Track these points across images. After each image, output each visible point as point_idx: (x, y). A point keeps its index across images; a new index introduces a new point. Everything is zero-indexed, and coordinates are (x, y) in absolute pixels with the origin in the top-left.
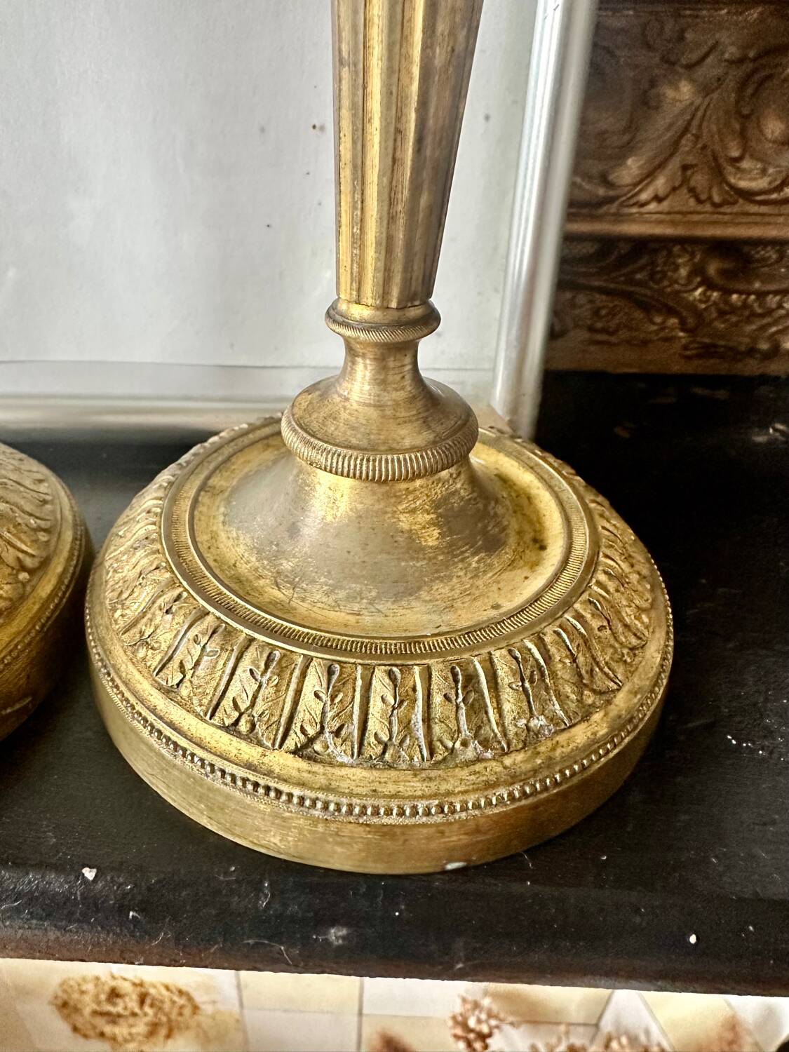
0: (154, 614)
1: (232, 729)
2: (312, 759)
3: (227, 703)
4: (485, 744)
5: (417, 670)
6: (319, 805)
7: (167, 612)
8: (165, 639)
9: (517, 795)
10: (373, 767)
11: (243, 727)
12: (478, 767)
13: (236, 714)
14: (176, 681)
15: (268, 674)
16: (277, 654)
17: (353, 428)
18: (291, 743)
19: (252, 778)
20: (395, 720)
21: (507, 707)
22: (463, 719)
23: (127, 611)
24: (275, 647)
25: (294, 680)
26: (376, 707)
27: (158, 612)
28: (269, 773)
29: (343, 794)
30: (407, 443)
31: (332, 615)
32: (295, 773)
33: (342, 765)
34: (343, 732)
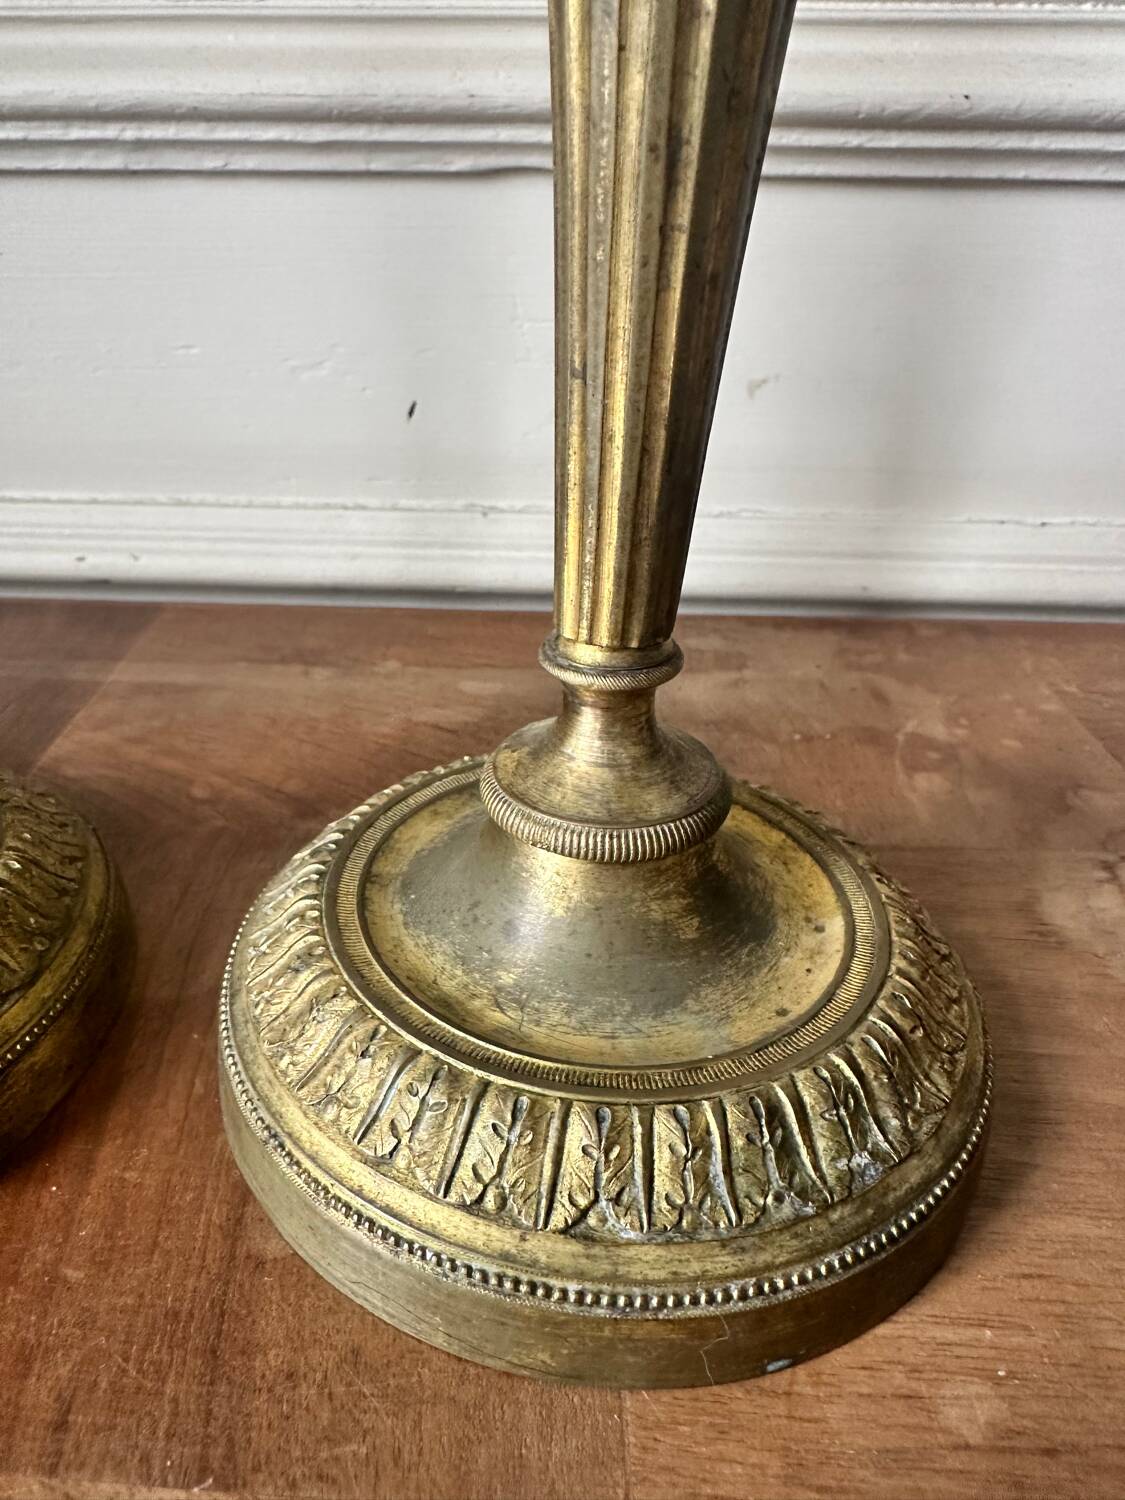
0: (342, 1058)
1: (474, 1208)
2: (588, 1239)
3: (464, 1173)
4: (803, 1194)
5: (706, 1105)
6: (605, 1300)
7: (363, 1055)
8: (364, 1091)
9: (849, 1258)
10: (669, 1242)
11: (490, 1203)
12: (800, 1228)
13: (480, 1187)
14: (388, 1149)
15: (518, 1129)
16: (525, 1100)
17: (585, 796)
18: (558, 1219)
19: (510, 1273)
20: (689, 1175)
21: (821, 1144)
22: (772, 1165)
23: (301, 1058)
24: (519, 1092)
25: (553, 1134)
26: (662, 1161)
27: (348, 1055)
28: (533, 1264)
29: (637, 1283)
30: (656, 811)
31: (580, 1041)
32: (567, 1261)
33: (630, 1243)
34: (625, 1198)
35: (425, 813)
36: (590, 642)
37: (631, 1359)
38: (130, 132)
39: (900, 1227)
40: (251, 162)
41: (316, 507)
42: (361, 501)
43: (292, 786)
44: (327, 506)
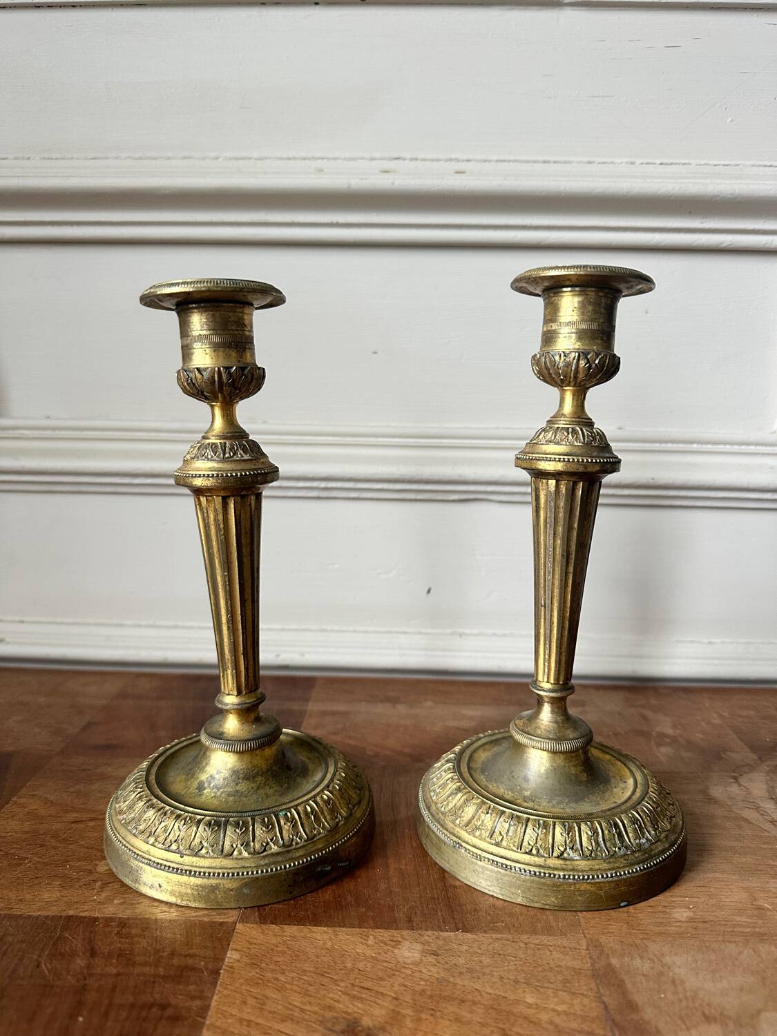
0: (480, 816)
1: (530, 853)
2: (565, 859)
3: (525, 844)
4: (626, 847)
5: (595, 822)
6: (571, 877)
7: (487, 813)
8: (489, 824)
9: (642, 868)
10: (588, 860)
11: (534, 852)
12: (626, 857)
13: (531, 847)
14: (500, 839)
15: (541, 829)
16: (541, 822)
17: (548, 732)
18: (555, 854)
19: (542, 871)
20: (593, 841)
21: (630, 835)
22: (617, 839)
23: (464, 818)
24: (540, 820)
25: (551, 830)
26: (584, 838)
27: (482, 814)
28: (549, 868)
29: (580, 871)
30: (571, 736)
31: (554, 810)
32: (559, 866)
33: (577, 860)
34: (574, 848)
35: (481, 749)
36: (548, 682)
37: (580, 898)
38: (323, 485)
39: (657, 861)
40: (369, 495)
41: (384, 632)
42: (405, 629)
43: (406, 750)
44: (390, 632)
